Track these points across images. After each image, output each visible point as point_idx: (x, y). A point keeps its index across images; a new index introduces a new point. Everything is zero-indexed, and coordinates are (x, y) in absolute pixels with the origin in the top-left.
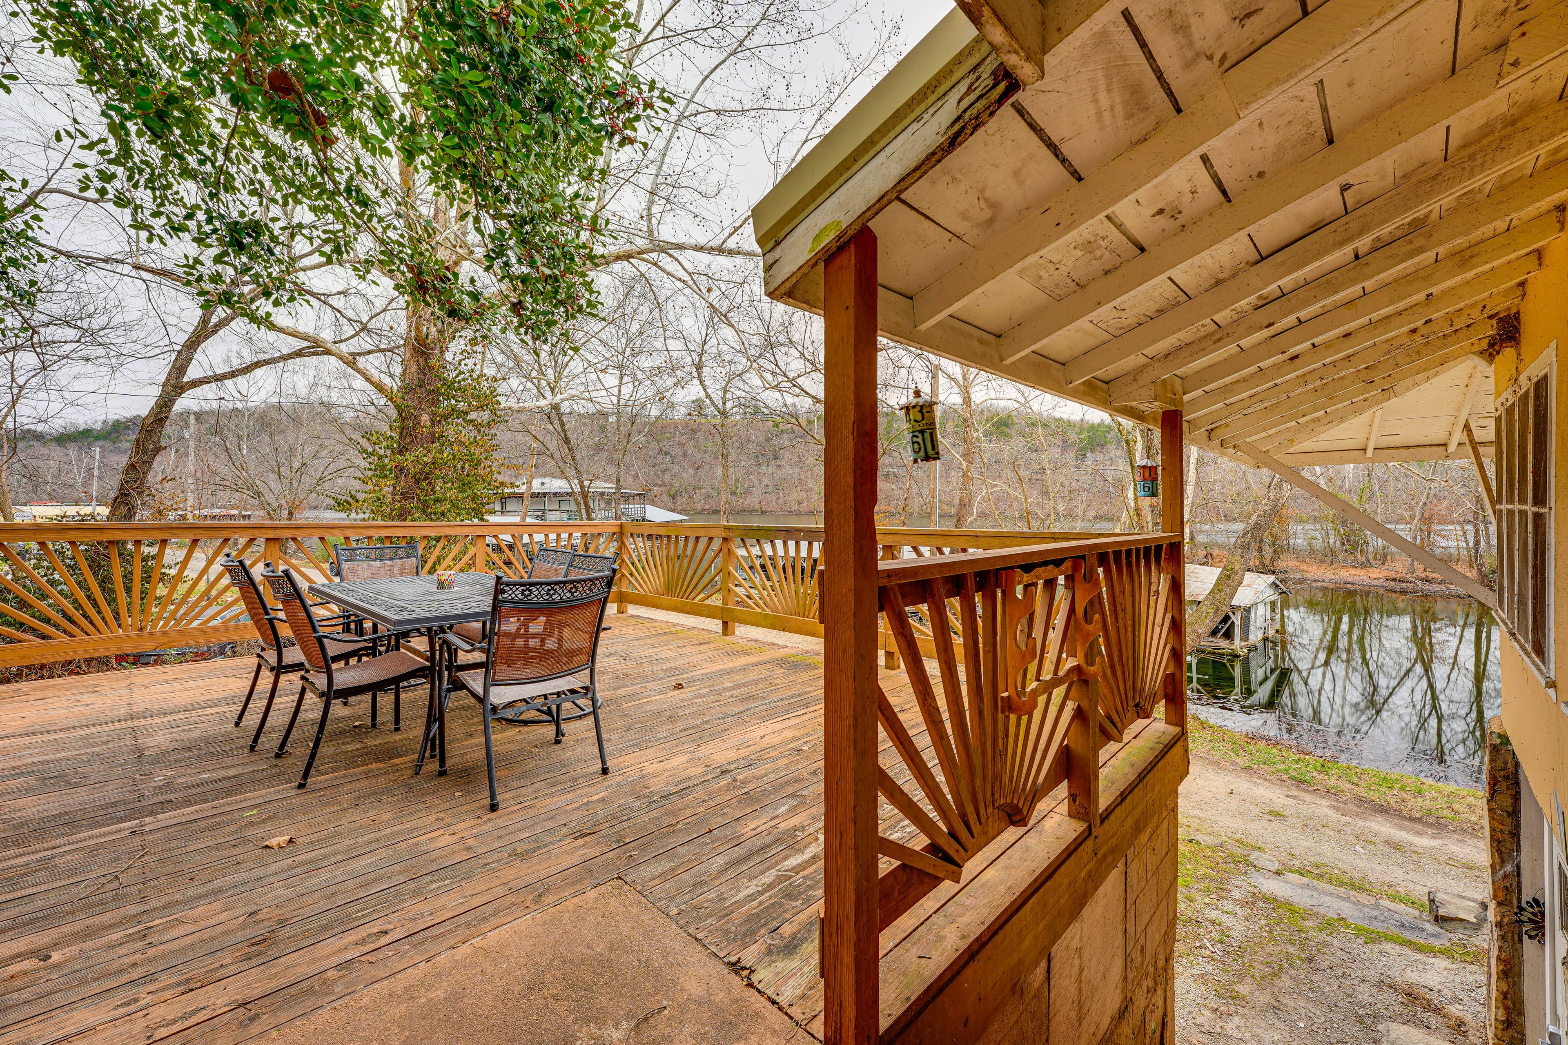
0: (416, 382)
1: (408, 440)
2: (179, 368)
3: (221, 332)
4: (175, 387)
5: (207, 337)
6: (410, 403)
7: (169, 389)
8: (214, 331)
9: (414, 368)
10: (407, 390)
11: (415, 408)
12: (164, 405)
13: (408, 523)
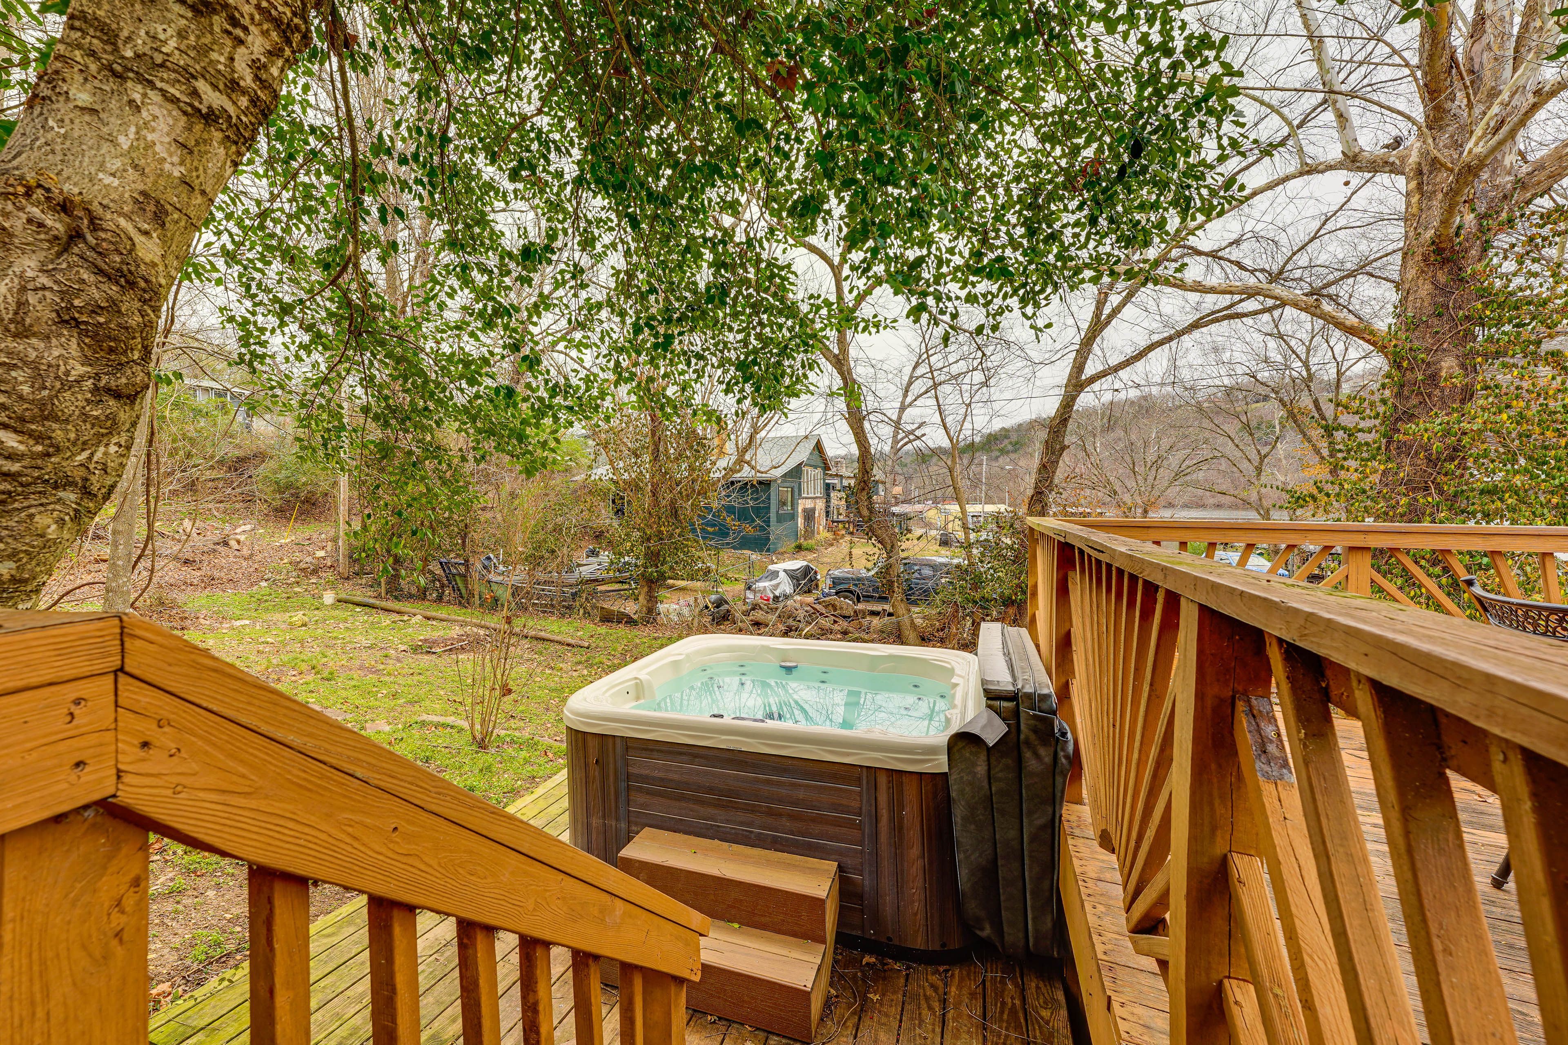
0: (1430, 310)
1: (1414, 401)
2: (1079, 367)
3: (1114, 322)
4: (1075, 386)
5: (1102, 330)
6: (1416, 344)
7: (1070, 389)
8: (1108, 322)
9: (1425, 289)
10: (1412, 325)
11: (1428, 351)
12: (1068, 404)
13: (1426, 525)
